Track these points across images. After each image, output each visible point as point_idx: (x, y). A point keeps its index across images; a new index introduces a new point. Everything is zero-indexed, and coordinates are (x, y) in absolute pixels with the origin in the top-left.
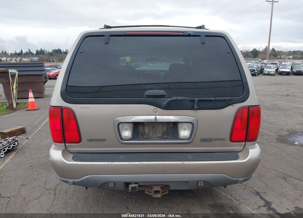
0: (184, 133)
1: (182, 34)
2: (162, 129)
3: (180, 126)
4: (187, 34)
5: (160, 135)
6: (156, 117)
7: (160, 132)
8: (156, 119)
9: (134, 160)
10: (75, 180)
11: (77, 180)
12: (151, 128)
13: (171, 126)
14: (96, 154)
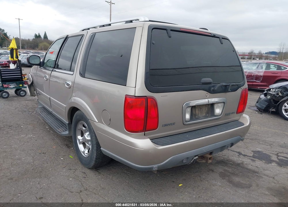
0: (218, 111)
1: (210, 35)
2: (205, 109)
3: (215, 106)
4: (212, 35)
5: (204, 115)
6: (208, 100)
7: (204, 112)
8: (208, 101)
9: (201, 136)
10: (160, 164)
11: (161, 164)
12: (199, 110)
13: (210, 106)
14: (167, 137)
